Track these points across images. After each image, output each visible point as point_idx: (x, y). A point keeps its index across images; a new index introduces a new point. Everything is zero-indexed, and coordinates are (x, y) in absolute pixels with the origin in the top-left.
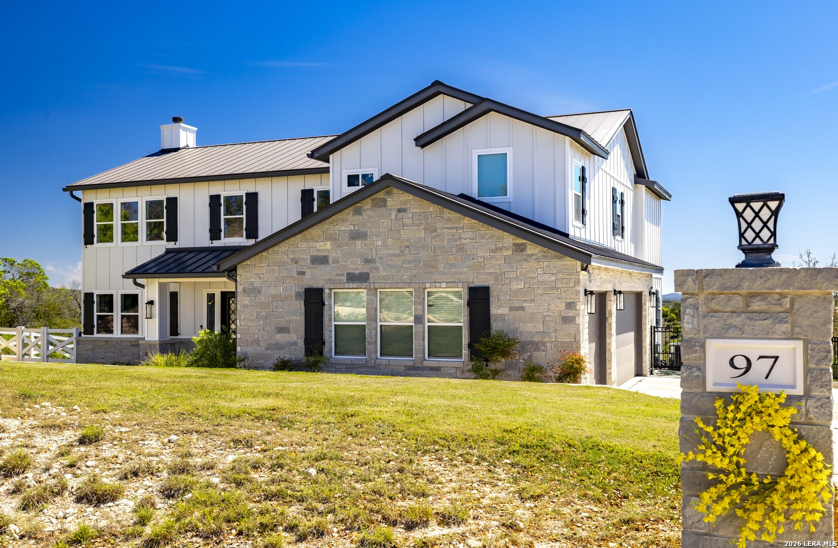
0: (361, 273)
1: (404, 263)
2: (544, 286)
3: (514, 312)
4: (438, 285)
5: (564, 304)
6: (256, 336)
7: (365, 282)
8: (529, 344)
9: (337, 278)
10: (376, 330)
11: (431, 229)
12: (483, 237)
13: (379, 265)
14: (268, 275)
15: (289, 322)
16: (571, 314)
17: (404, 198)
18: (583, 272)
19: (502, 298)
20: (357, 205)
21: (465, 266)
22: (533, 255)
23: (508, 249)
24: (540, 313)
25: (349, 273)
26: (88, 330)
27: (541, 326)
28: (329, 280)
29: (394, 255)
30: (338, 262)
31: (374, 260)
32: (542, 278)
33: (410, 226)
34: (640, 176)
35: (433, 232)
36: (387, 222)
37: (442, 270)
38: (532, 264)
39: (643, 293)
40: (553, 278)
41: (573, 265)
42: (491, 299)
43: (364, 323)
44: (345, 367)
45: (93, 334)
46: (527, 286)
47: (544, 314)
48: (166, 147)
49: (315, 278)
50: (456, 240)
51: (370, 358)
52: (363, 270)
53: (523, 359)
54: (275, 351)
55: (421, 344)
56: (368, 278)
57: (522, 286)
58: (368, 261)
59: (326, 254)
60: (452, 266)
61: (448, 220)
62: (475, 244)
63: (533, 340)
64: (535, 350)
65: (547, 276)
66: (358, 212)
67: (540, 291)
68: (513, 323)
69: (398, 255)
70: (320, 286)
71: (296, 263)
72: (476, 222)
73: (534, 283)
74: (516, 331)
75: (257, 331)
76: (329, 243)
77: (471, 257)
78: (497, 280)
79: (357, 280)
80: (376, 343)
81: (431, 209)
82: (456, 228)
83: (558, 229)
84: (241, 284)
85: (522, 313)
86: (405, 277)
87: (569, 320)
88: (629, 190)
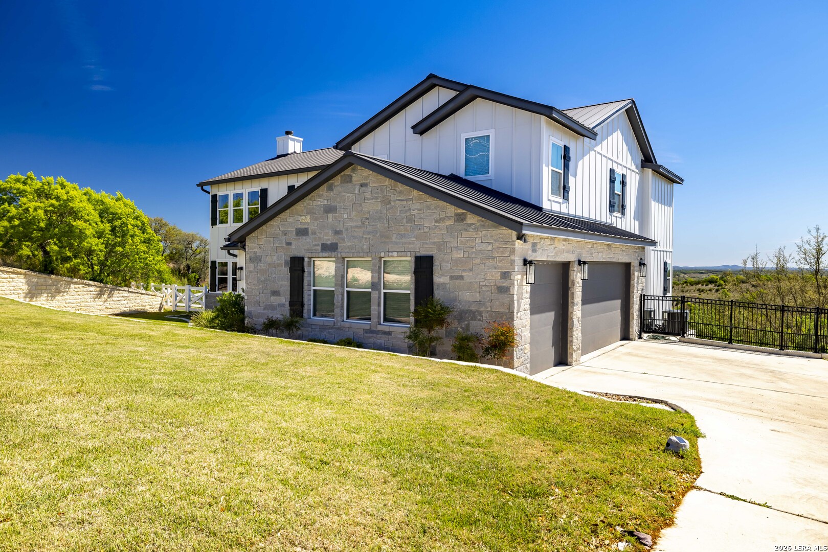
0: (332, 243)
1: (364, 234)
2: (481, 256)
3: (454, 281)
4: (390, 254)
5: (499, 274)
6: (257, 298)
7: (334, 252)
8: (467, 313)
9: (314, 248)
10: (343, 295)
11: (386, 202)
12: (429, 208)
13: (345, 236)
14: (266, 245)
15: (280, 285)
16: (505, 284)
17: (366, 174)
18: (518, 241)
19: (444, 266)
20: (330, 182)
21: (413, 236)
22: (472, 224)
23: (450, 219)
24: (477, 282)
25: (323, 244)
26: (213, 288)
27: (478, 295)
28: (308, 250)
29: (357, 227)
30: (315, 234)
31: (342, 231)
32: (480, 248)
33: (370, 199)
34: (648, 161)
35: (388, 204)
36: (352, 197)
37: (394, 240)
38: (471, 233)
39: (632, 264)
40: (490, 248)
41: (509, 234)
42: (434, 268)
43: (333, 289)
44: (318, 327)
45: (215, 291)
46: (466, 255)
47: (481, 284)
48: (280, 154)
49: (299, 248)
50: (406, 212)
51: (337, 321)
52: (333, 240)
53: (461, 328)
54: (270, 311)
55: (377, 309)
56: (337, 248)
57: (462, 256)
58: (337, 232)
59: (306, 227)
60: (402, 236)
61: (400, 192)
62: (422, 215)
63: (471, 309)
64: (472, 319)
65: (484, 245)
66: (330, 189)
67: (478, 261)
68: (453, 292)
69: (360, 227)
70: (301, 255)
71: (285, 234)
72: (422, 193)
73: (472, 253)
74: (455, 300)
75: (258, 293)
76: (309, 216)
77: (419, 227)
78: (439, 250)
79: (329, 250)
80: (343, 307)
81: (387, 183)
82: (407, 200)
83: (533, 203)
84: (248, 254)
85: (461, 282)
86: (365, 247)
87: (505, 290)
88: (633, 173)
